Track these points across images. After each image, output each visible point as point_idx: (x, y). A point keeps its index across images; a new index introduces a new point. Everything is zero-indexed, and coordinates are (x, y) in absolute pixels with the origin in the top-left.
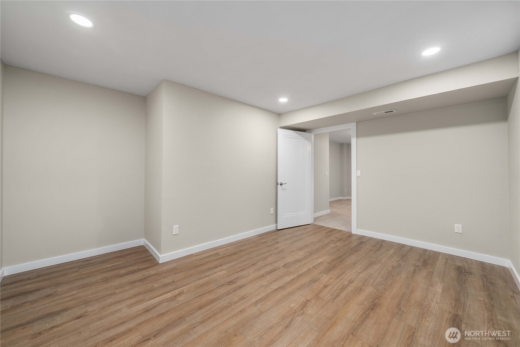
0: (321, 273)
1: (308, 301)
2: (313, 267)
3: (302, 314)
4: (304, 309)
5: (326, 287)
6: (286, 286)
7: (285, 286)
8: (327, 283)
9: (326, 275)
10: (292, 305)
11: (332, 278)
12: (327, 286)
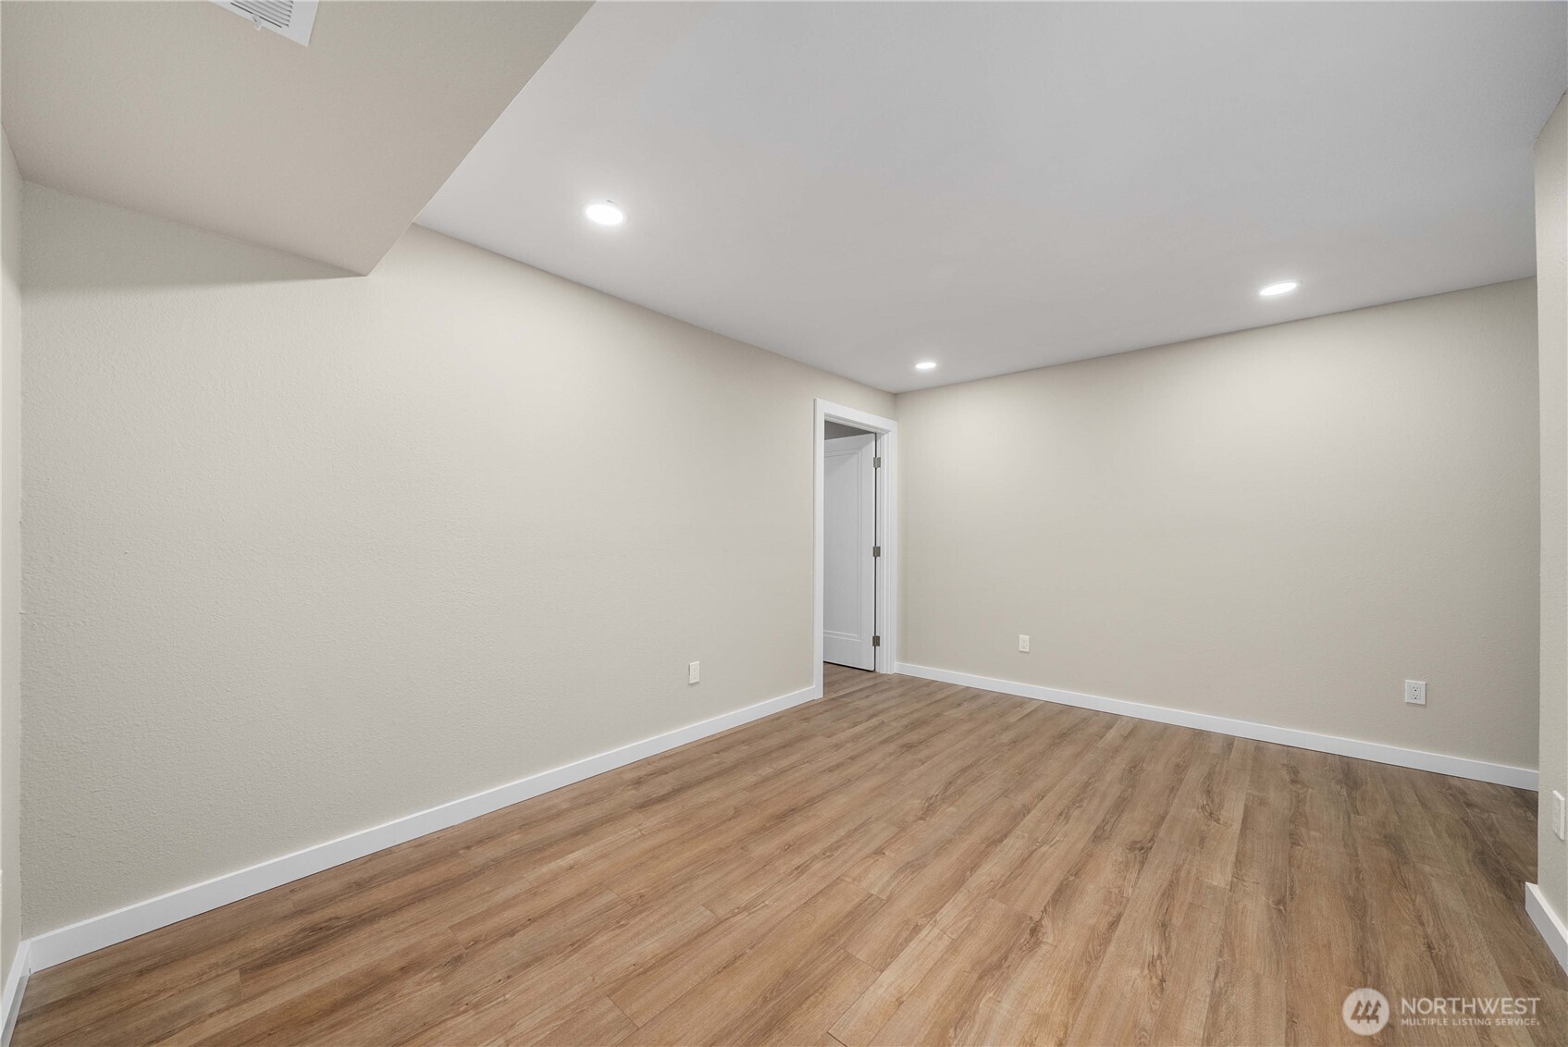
0: (889, 898)
1: (921, 818)
2: (917, 929)
3: (931, 798)
4: (927, 804)
5: (879, 852)
6: (984, 846)
7: (988, 846)
8: (872, 861)
9: (872, 892)
10: (952, 809)
11: (854, 880)
12: (875, 854)
